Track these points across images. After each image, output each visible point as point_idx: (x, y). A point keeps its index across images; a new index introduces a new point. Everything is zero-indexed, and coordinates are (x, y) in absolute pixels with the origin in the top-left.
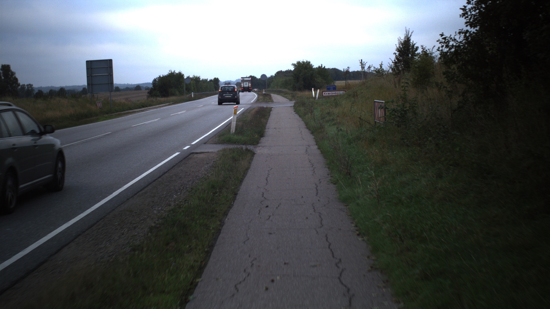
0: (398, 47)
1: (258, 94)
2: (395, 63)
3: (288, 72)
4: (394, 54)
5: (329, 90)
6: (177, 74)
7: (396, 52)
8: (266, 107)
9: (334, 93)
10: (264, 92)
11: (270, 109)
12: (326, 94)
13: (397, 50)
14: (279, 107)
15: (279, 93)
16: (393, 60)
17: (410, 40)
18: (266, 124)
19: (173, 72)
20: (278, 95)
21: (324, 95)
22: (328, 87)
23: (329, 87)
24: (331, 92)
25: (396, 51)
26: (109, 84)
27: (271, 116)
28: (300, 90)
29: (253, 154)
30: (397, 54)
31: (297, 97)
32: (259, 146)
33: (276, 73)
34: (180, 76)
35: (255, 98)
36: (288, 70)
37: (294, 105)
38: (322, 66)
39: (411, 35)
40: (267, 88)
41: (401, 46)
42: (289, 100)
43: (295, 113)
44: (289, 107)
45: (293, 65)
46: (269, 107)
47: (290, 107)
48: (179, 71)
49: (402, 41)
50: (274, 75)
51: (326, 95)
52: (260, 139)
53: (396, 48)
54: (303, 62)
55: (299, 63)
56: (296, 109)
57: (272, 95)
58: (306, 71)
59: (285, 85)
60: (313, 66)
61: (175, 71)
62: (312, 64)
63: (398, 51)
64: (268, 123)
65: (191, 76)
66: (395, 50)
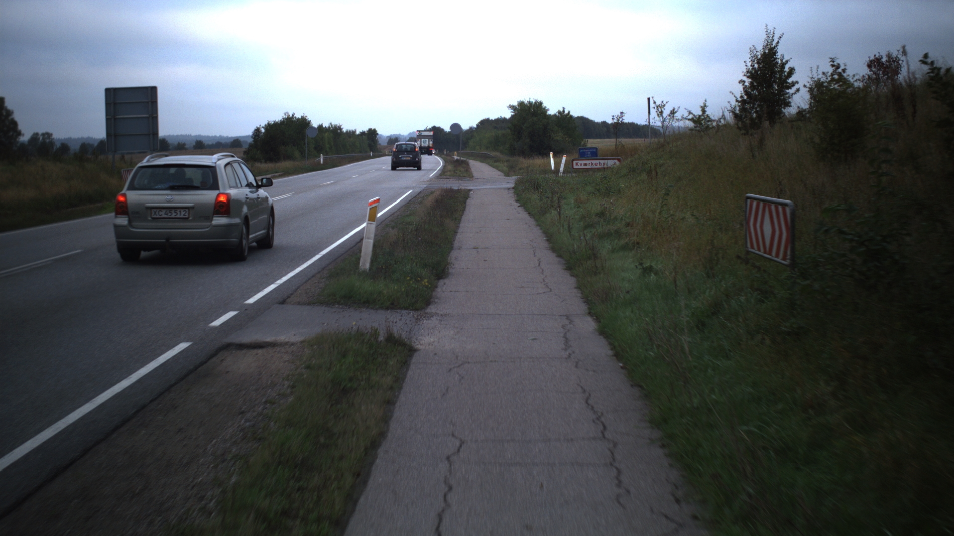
0: (751, 68)
2: (743, 102)
3: (500, 121)
4: (740, 82)
6: (298, 119)
7: (745, 78)
8: (456, 188)
10: (456, 157)
12: (579, 164)
13: (748, 74)
14: (485, 189)
15: (483, 158)
16: (738, 97)
17: (775, 53)
19: (291, 116)
20: (482, 162)
21: (575, 167)
22: (582, 151)
23: (584, 151)
25: (745, 75)
26: (149, 134)
27: (466, 212)
28: (523, 154)
29: (408, 353)
30: (747, 84)
31: (520, 169)
32: (431, 316)
33: (479, 123)
34: (303, 123)
36: (500, 117)
37: (515, 186)
38: (564, 111)
39: (778, 42)
41: (756, 66)
43: (519, 205)
44: (505, 189)
45: (512, 107)
47: (507, 191)
48: (302, 115)
49: (758, 53)
50: (475, 126)
52: (435, 288)
53: (745, 71)
54: (530, 103)
55: (521, 104)
56: (521, 194)
57: (472, 163)
58: (535, 119)
59: (496, 143)
60: (548, 110)
61: (294, 114)
62: (546, 107)
63: (748, 77)
65: (326, 125)
66: (743, 74)
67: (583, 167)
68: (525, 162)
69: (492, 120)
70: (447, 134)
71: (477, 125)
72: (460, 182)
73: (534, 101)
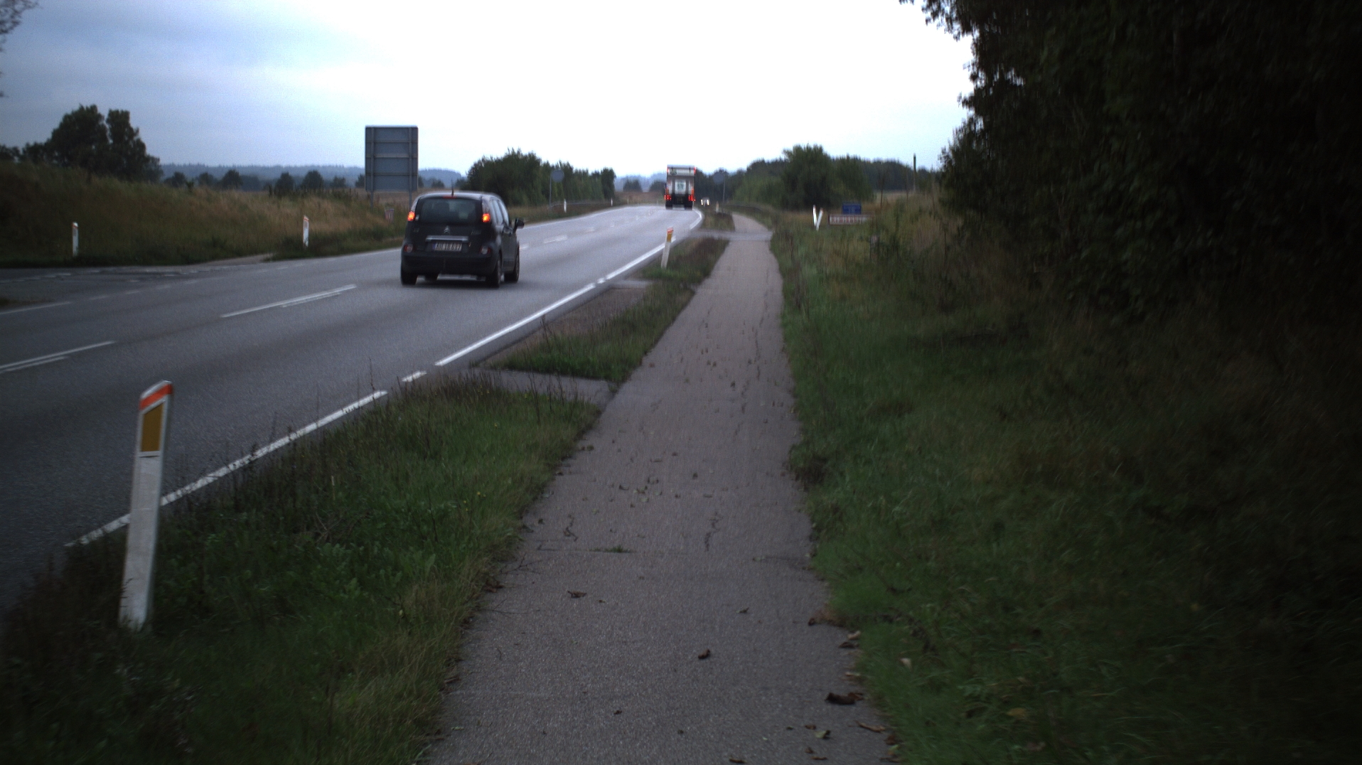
1: (705, 213)
5: (846, 211)
6: (526, 157)
8: (717, 238)
9: (850, 220)
10: (717, 209)
11: (725, 243)
12: (835, 220)
14: (744, 240)
15: (751, 212)
18: (716, 261)
19: (516, 153)
20: (747, 216)
21: (831, 223)
22: (845, 207)
24: (846, 217)
26: (408, 175)
27: (724, 254)
29: (694, 293)
31: (783, 223)
32: (702, 287)
33: (751, 165)
34: (531, 161)
35: (698, 221)
37: (773, 237)
40: (726, 200)
42: (766, 228)
44: (762, 240)
45: (786, 152)
46: (723, 238)
47: (763, 242)
50: (745, 169)
51: (834, 223)
52: (703, 279)
54: (808, 148)
55: (798, 149)
56: (774, 246)
57: (735, 216)
58: (812, 168)
59: (768, 194)
61: (520, 151)
62: (827, 153)
64: (718, 261)
67: (837, 222)
68: (789, 216)
69: (767, 162)
71: (748, 168)
72: (721, 233)
73: (813, 147)
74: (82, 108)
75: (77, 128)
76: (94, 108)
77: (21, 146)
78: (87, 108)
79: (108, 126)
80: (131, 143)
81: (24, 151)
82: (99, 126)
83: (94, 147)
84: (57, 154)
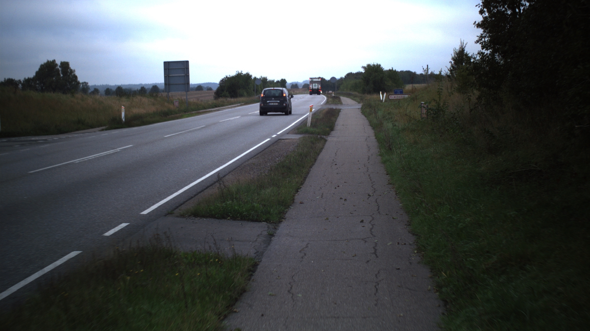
0: (454, 56)
1: (327, 97)
2: (451, 71)
3: (359, 74)
4: (449, 63)
5: (396, 93)
6: (245, 74)
7: (452, 61)
8: (335, 108)
9: (400, 97)
10: (333, 95)
11: (339, 111)
13: (453, 59)
14: (348, 108)
15: (348, 95)
16: (449, 68)
17: (464, 51)
18: (336, 121)
19: (240, 73)
20: (347, 97)
21: (390, 98)
22: (395, 91)
23: (397, 91)
24: (397, 96)
26: (185, 84)
27: (340, 116)
28: (369, 92)
29: (326, 141)
30: (453, 63)
31: (366, 100)
32: (330, 137)
33: (346, 75)
34: (248, 76)
35: (324, 101)
36: (358, 72)
37: (362, 107)
38: (392, 69)
39: (465, 46)
40: (337, 91)
41: (456, 56)
42: (357, 103)
43: (362, 113)
44: (357, 109)
45: (363, 67)
46: (338, 108)
47: (358, 110)
48: (247, 72)
49: (457, 51)
50: (344, 77)
51: (392, 98)
52: (330, 132)
55: (369, 66)
56: (363, 111)
57: (342, 98)
58: (376, 74)
59: (355, 87)
60: (384, 69)
61: (242, 72)
62: (382, 67)
64: (337, 121)
66: (451, 59)
67: (394, 98)
68: (368, 97)
69: (354, 73)
70: (327, 81)
71: (345, 76)
72: (336, 106)
73: (376, 64)
74: (48, 61)
75: (47, 70)
76: (54, 61)
77: (22, 79)
78: (50, 61)
79: (60, 69)
80: (71, 76)
81: (23, 82)
82: (56, 69)
83: (54, 78)
84: (38, 82)
